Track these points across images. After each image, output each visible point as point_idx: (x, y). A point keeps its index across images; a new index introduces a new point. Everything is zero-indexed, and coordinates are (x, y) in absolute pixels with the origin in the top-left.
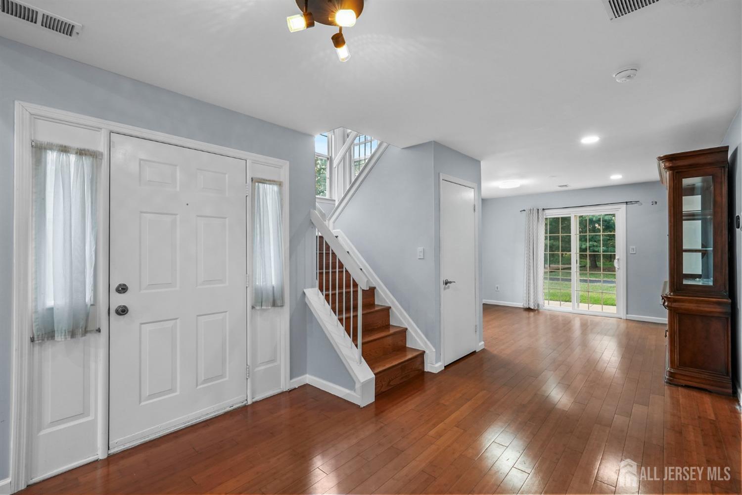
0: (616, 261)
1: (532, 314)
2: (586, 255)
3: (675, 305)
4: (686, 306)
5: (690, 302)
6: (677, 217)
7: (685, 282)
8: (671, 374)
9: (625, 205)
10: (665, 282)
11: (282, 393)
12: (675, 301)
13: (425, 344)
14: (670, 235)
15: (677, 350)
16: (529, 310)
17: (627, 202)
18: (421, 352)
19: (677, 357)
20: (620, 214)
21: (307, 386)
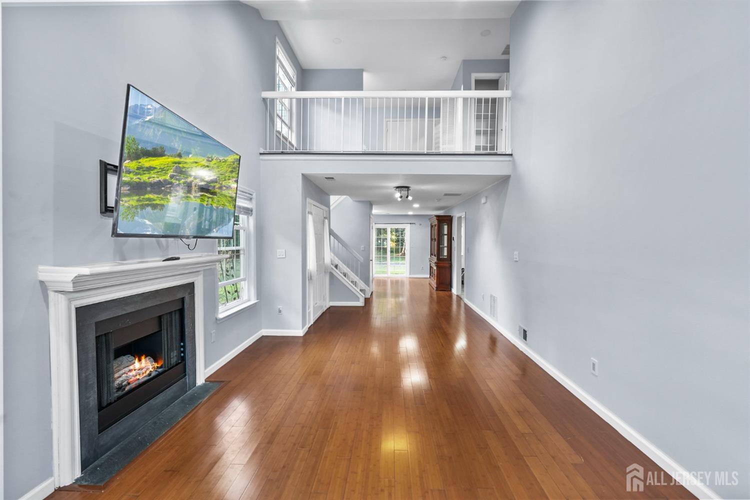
0: (406, 250)
3: (438, 265)
4: (441, 264)
6: (439, 235)
7: (441, 257)
9: (409, 225)
11: (327, 309)
12: (438, 263)
19: (438, 282)
20: (408, 228)
21: (331, 306)
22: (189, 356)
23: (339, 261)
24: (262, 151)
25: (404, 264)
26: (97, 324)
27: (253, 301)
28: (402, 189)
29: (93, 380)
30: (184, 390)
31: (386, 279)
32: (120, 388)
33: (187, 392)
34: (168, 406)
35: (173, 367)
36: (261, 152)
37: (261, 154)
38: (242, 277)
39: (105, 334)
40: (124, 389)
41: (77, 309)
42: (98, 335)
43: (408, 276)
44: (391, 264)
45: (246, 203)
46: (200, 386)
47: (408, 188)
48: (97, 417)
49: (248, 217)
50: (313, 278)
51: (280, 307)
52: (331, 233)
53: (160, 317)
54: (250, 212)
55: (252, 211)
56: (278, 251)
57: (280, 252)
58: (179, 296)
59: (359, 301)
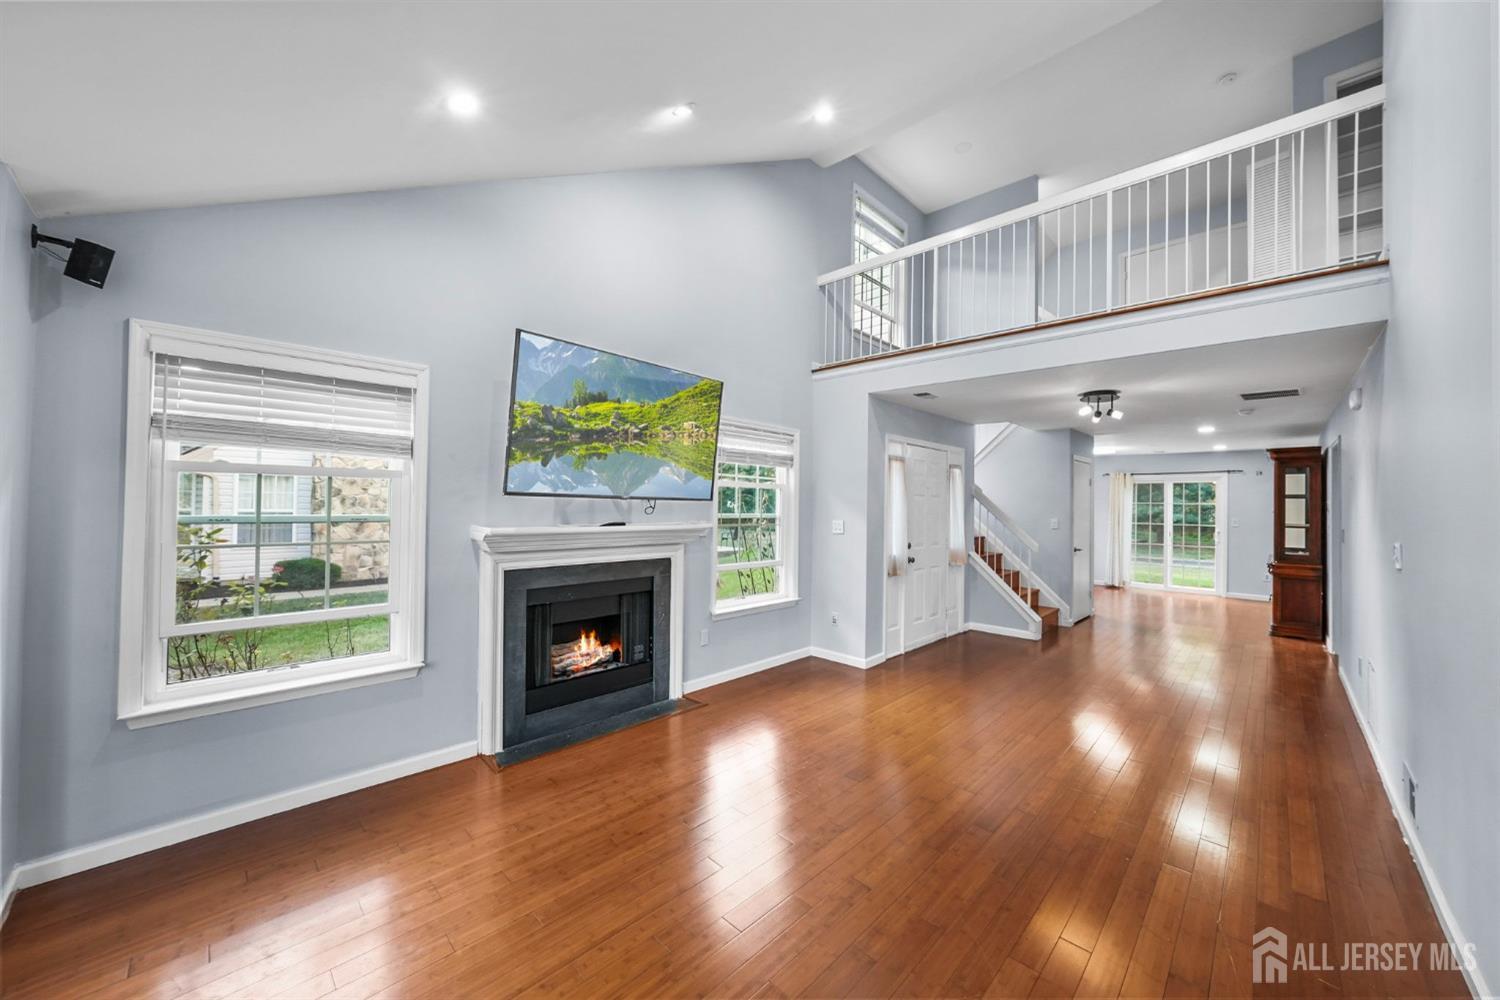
0: (1216, 534)
1: (1116, 592)
2: (1181, 527)
3: (1278, 571)
4: (1287, 571)
5: (1291, 568)
6: (1280, 496)
7: (1287, 553)
8: (1274, 628)
9: (1226, 474)
10: (1270, 556)
11: (960, 634)
12: (1278, 567)
13: (1059, 602)
14: (1275, 512)
15: (1279, 609)
16: (1112, 587)
17: (1229, 472)
18: (1052, 611)
19: (1279, 614)
20: (1222, 485)
21: (971, 631)
22: (659, 656)
23: (1006, 548)
24: (817, 366)
25: (1212, 564)
26: (529, 591)
27: (793, 596)
28: (1101, 396)
29: (522, 653)
30: (648, 698)
31: (1161, 594)
32: (564, 672)
33: (653, 703)
34: (621, 712)
35: (636, 664)
36: (814, 368)
37: (813, 371)
38: (778, 558)
39: (542, 605)
40: (569, 676)
41: (507, 573)
42: (531, 604)
43: (1223, 592)
44: (1175, 562)
45: (784, 450)
46: (672, 700)
47: (1112, 394)
48: (524, 695)
49: (788, 470)
50: (898, 572)
51: (835, 613)
52: (972, 494)
53: (620, 596)
54: (789, 462)
55: (792, 460)
56: (834, 521)
57: (837, 525)
58: (646, 573)
59: (1027, 629)
